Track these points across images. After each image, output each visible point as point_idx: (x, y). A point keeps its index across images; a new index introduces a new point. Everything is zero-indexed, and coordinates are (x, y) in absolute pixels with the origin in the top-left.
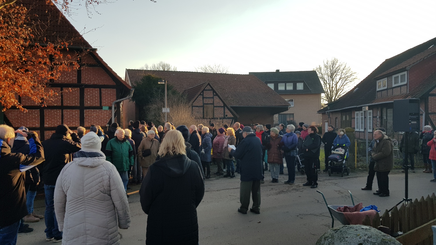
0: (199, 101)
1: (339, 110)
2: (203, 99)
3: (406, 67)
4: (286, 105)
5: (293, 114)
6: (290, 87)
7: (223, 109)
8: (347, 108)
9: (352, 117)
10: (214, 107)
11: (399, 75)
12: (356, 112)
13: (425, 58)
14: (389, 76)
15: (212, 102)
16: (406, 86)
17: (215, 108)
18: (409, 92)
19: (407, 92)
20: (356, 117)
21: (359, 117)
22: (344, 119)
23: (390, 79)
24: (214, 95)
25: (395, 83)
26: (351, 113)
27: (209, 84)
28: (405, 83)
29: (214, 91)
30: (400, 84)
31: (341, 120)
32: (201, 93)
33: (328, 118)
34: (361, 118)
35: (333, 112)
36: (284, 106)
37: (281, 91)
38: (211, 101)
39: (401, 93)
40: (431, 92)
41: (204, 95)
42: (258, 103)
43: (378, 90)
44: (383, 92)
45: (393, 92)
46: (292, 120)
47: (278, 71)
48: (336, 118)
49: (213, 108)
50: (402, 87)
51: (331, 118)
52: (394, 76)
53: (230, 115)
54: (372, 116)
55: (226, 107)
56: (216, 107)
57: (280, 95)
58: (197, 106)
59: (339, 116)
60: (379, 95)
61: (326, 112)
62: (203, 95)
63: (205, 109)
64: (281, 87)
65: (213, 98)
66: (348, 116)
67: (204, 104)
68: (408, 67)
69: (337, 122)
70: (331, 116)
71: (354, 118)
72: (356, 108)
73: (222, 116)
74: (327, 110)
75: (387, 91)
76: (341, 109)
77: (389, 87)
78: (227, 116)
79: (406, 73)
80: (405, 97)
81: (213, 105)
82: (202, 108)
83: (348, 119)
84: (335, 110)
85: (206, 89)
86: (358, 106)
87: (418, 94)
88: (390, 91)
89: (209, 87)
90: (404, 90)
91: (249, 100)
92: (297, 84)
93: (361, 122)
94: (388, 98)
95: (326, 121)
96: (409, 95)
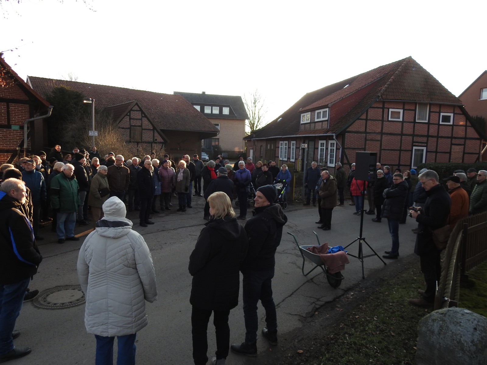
0: (125, 123)
1: (265, 138)
2: (130, 120)
3: (328, 105)
4: (215, 130)
5: (219, 139)
6: (216, 111)
7: (152, 132)
8: (272, 137)
9: (277, 146)
10: (142, 129)
11: (322, 111)
12: (281, 142)
13: (344, 97)
14: (312, 110)
15: (140, 124)
16: (327, 122)
17: (143, 131)
18: (329, 128)
19: (328, 127)
20: (280, 147)
21: (283, 147)
22: (269, 148)
23: (313, 114)
24: (142, 117)
25: (318, 118)
26: (276, 142)
27: (137, 104)
28: (326, 119)
29: (143, 112)
30: (322, 119)
31: (266, 148)
32: (128, 113)
33: (254, 145)
34: (285, 148)
35: (259, 139)
36: (213, 131)
37: (207, 114)
38: (138, 123)
39: (322, 128)
40: (348, 130)
41: (132, 115)
42: (187, 127)
43: (302, 122)
44: (306, 125)
45: (315, 126)
46: (217, 145)
47: (204, 93)
48: (261, 146)
49: (141, 131)
50: (323, 123)
51: (256, 145)
52: (317, 112)
53: (160, 139)
54: (295, 147)
55: (155, 131)
56: (145, 129)
57: (207, 118)
58: (123, 128)
59: (264, 144)
60: (302, 127)
61: (252, 139)
62: (130, 116)
63: (132, 131)
64: (207, 110)
65: (141, 119)
66: (272, 145)
67: (131, 126)
68: (330, 104)
69: (262, 150)
70: (256, 143)
71: (279, 147)
72: (282, 138)
73: (151, 140)
74: (253, 138)
75: (310, 124)
76: (267, 138)
77: (312, 121)
78: (156, 140)
79: (327, 109)
80: (326, 132)
81: (141, 128)
82: (129, 130)
83: (272, 148)
84: (261, 139)
85: (133, 109)
86: (283, 137)
87: (337, 130)
88: (313, 125)
89: (136, 108)
90: (325, 126)
91: (178, 123)
92: (224, 108)
93: (285, 152)
94: (310, 132)
95: (252, 148)
96: (330, 131)
